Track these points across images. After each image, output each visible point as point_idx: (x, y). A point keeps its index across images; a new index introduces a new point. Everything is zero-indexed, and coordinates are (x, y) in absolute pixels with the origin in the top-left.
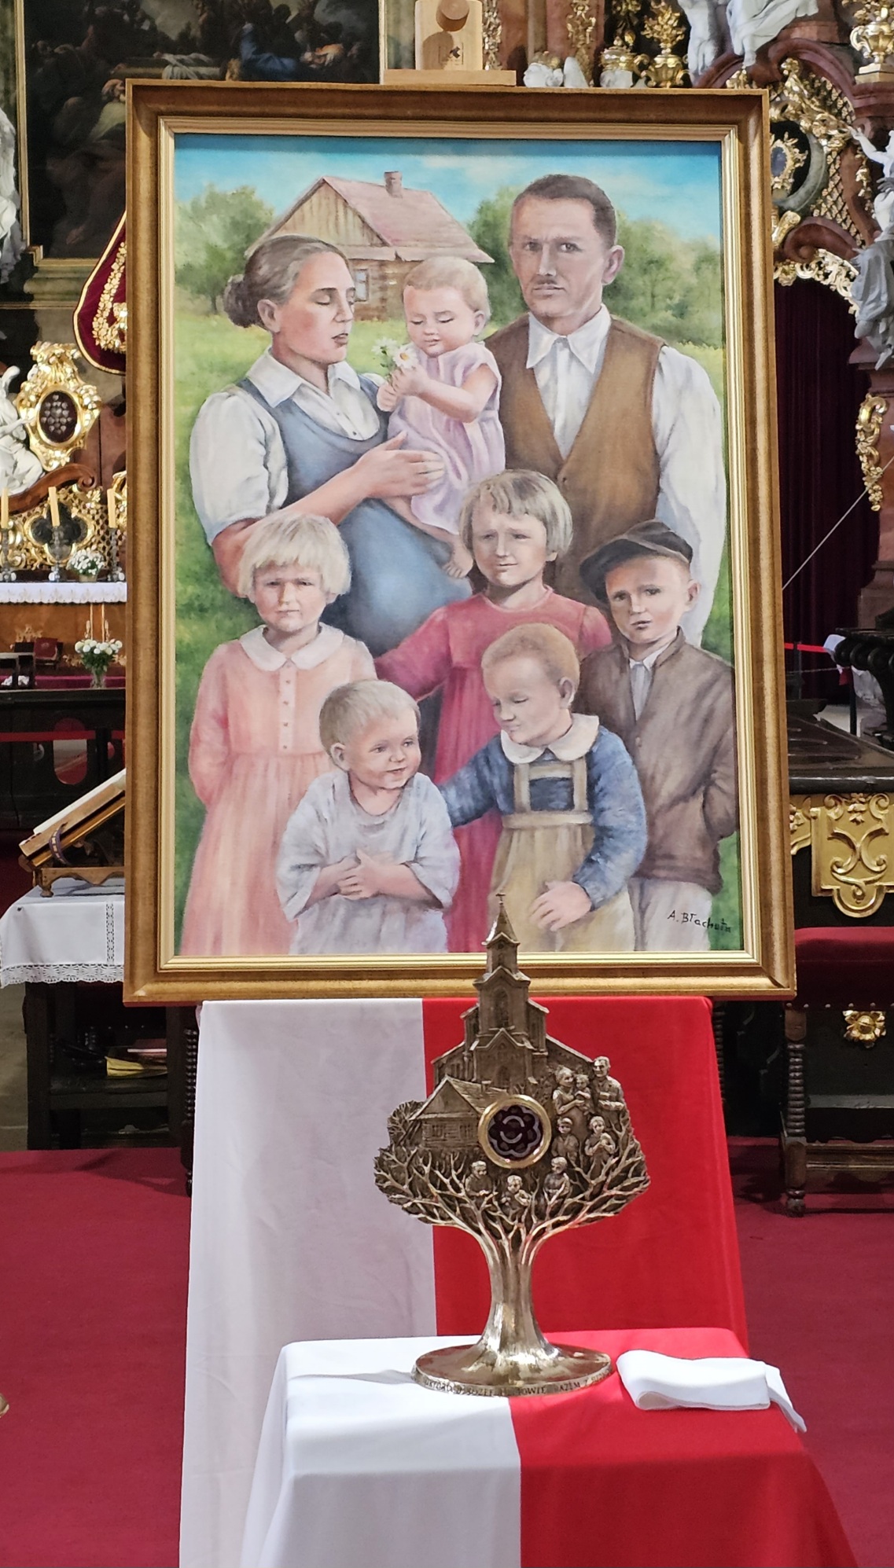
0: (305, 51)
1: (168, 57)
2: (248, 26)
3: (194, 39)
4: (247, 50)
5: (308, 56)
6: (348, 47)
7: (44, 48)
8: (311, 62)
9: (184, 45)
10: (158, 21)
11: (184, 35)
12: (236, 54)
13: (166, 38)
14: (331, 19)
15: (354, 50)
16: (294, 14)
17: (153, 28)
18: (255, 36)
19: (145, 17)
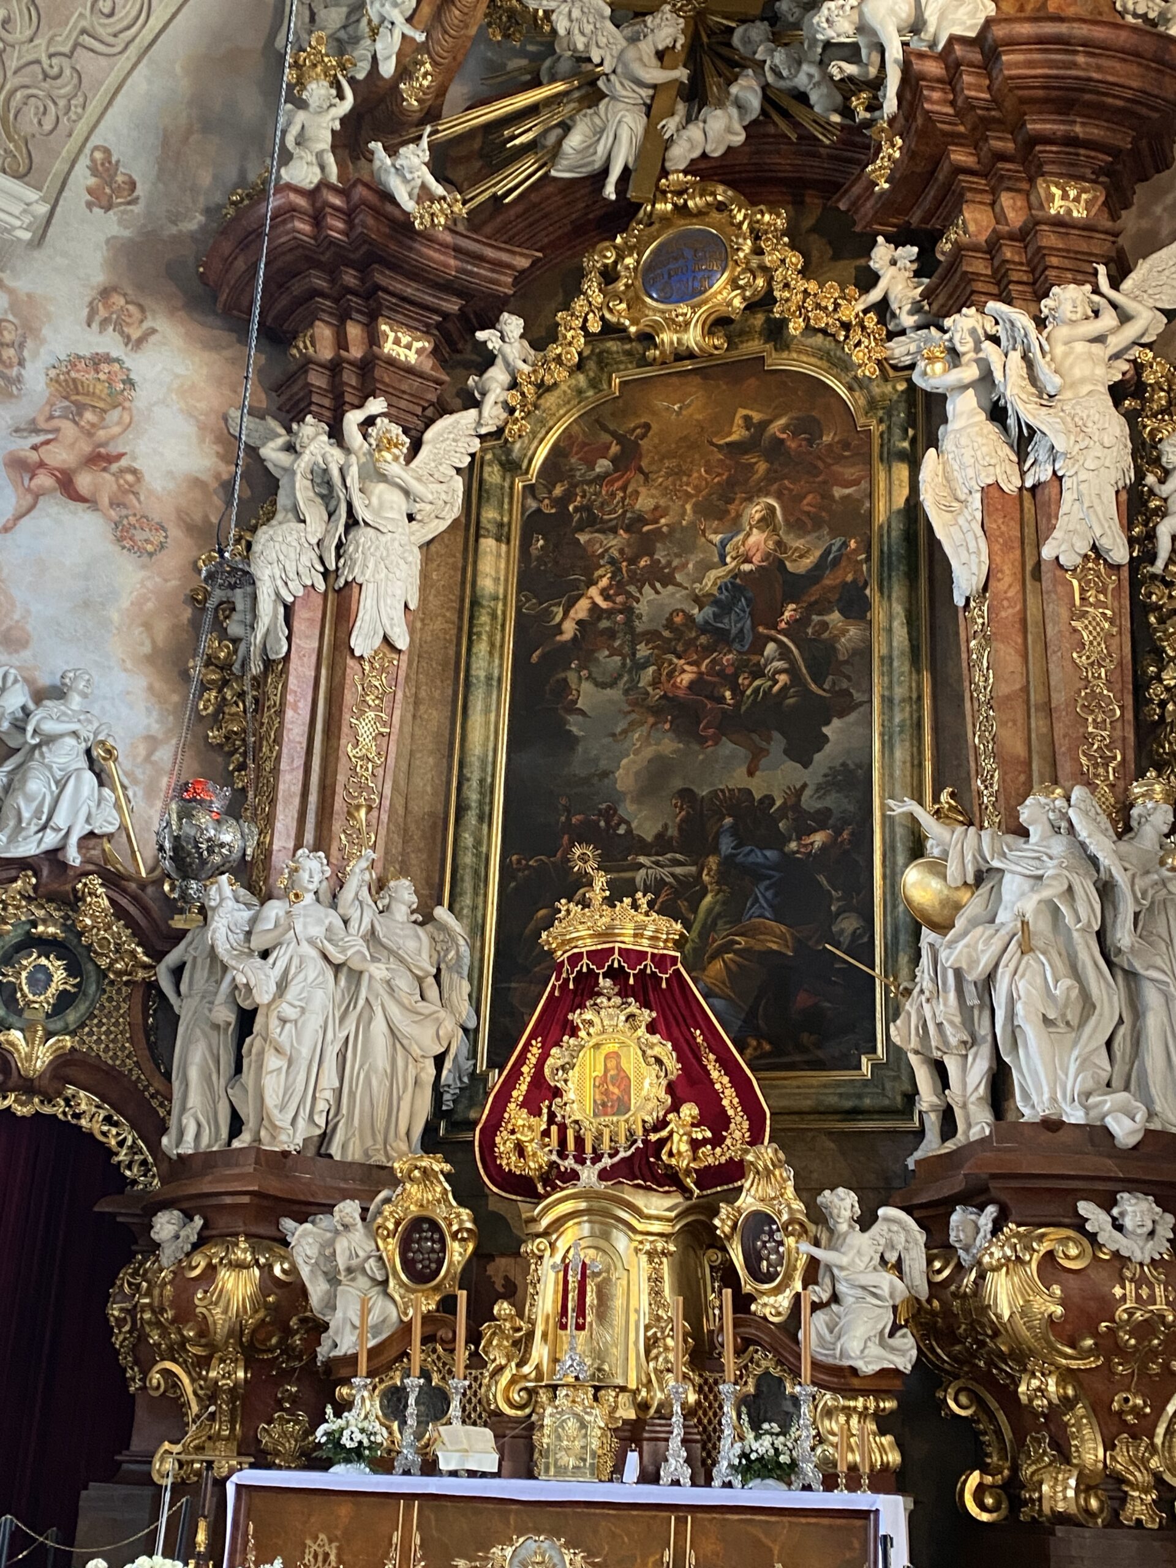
0: (790, 840)
1: (642, 859)
2: (728, 820)
3: (672, 838)
4: (726, 845)
5: (793, 845)
6: (838, 832)
7: (519, 862)
8: (798, 852)
9: (661, 845)
10: (634, 825)
11: (660, 836)
12: (715, 850)
13: (641, 840)
14: (819, 805)
15: (845, 835)
16: (778, 803)
17: (629, 831)
18: (734, 831)
19: (622, 821)
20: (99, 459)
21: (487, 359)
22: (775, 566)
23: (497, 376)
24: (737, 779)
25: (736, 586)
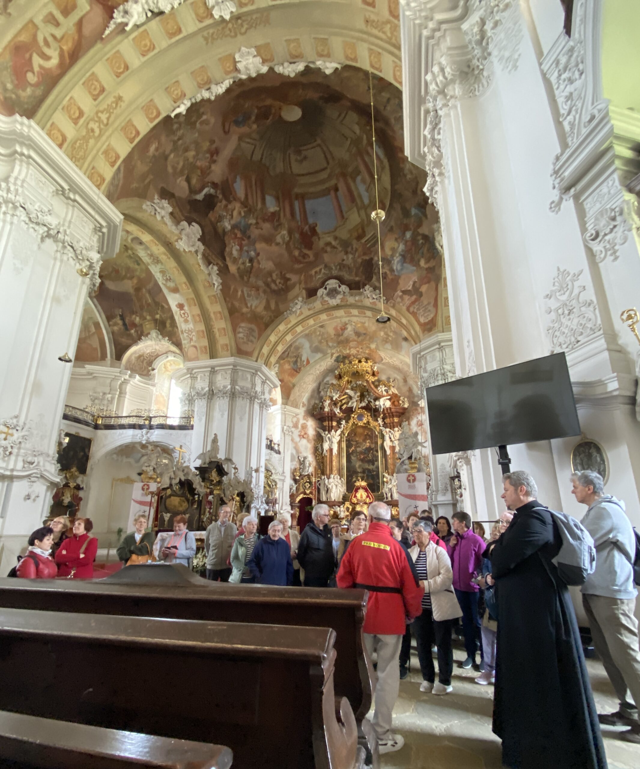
1: (359, 474)
10: (358, 471)
18: (367, 472)
20: (305, 434)
21: (341, 424)
22: (370, 447)
23: (342, 426)
24: (367, 467)
25: (367, 449)
